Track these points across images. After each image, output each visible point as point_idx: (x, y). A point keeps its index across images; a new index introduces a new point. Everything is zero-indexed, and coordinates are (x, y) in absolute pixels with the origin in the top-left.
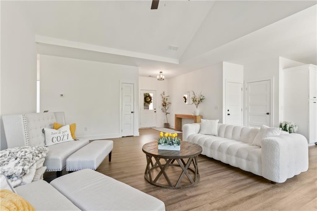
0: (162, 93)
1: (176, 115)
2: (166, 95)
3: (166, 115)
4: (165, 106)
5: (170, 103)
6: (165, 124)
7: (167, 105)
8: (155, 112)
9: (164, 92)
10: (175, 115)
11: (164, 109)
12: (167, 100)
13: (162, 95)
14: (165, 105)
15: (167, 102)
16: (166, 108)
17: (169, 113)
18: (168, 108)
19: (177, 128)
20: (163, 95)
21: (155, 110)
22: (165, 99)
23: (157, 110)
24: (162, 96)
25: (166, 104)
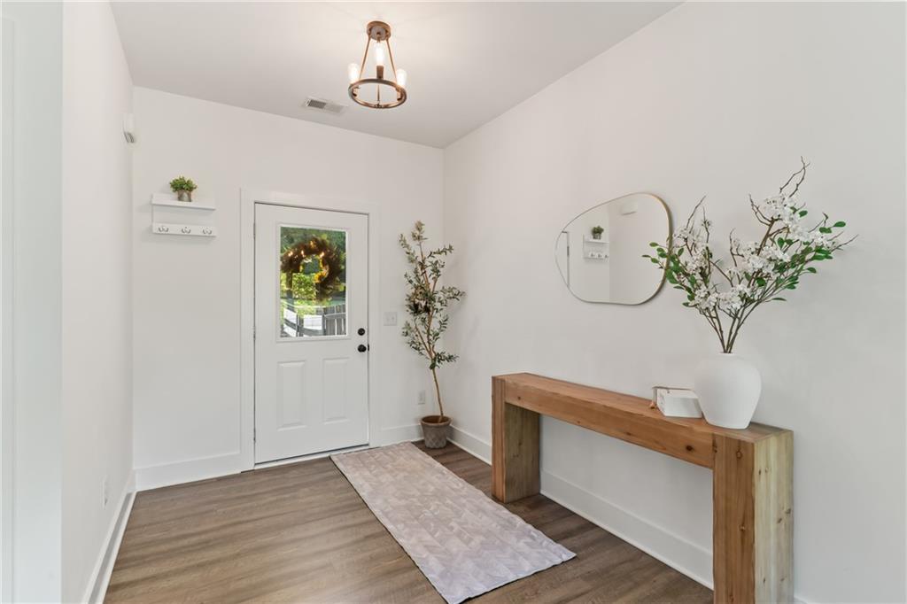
0: (408, 231)
1: (498, 383)
2: (432, 243)
3: (432, 367)
4: (427, 310)
5: (457, 295)
6: (428, 420)
7: (438, 305)
8: (362, 349)
9: (419, 227)
10: (494, 379)
11: (422, 328)
12: (436, 271)
13: (410, 241)
14: (423, 304)
15: (437, 286)
16: (435, 326)
17: (450, 358)
18: (443, 324)
19: (509, 483)
20: (413, 245)
21: (363, 340)
22: (422, 265)
23: (369, 339)
24: (408, 246)
25: (429, 297)
